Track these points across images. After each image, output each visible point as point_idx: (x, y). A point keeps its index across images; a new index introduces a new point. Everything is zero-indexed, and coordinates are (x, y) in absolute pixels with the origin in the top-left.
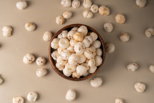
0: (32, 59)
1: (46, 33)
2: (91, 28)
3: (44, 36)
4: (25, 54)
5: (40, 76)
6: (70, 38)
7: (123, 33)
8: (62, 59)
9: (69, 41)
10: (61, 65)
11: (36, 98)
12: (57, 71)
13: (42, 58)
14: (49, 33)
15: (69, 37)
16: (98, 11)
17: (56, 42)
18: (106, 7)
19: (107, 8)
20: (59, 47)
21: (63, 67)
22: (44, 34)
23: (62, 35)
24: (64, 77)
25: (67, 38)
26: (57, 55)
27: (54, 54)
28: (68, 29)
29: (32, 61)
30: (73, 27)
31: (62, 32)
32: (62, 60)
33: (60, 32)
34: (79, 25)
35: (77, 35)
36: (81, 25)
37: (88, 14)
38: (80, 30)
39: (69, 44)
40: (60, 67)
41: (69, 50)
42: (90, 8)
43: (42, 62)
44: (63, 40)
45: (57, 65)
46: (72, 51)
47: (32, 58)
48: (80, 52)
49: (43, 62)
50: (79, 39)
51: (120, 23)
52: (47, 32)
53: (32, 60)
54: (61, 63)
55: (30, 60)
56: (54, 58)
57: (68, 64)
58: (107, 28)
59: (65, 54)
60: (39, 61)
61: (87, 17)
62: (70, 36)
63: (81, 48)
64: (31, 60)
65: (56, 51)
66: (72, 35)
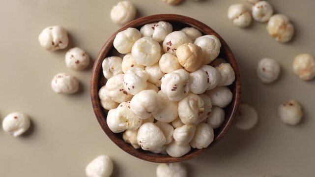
0: (60, 45)
1: (123, 5)
2: (231, 52)
3: (115, 8)
4: (51, 24)
5: (57, 90)
6: (168, 49)
7: (292, 102)
8: (120, 85)
9: (163, 52)
10: (110, 98)
11: (21, 131)
12: (96, 105)
13: (83, 55)
14: (131, 8)
15: (167, 44)
16: (267, 22)
17: (131, 38)
18: (291, 22)
19: (289, 26)
20: (130, 52)
21: (114, 104)
22: (119, 4)
23: (153, 28)
24: (103, 127)
25: (161, 43)
26: (115, 68)
27: (109, 63)
28: (177, 24)
29: (57, 48)
30: (190, 27)
31: (158, 22)
32: (121, 88)
33: (154, 20)
34: (207, 30)
35: (188, 50)
36: (211, 31)
37: (241, 14)
38: (203, 42)
39: (156, 61)
40: (108, 101)
41: (149, 76)
42: (254, 4)
43: (78, 62)
44: (149, 42)
45: (104, 93)
46: (155, 80)
47: (60, 42)
48: (171, 97)
49: (80, 64)
50: (187, 65)
51: (297, 76)
52: (126, 3)
53: (57, 46)
54: (112, 93)
55: (53, 44)
56: (105, 73)
57: (128, 104)
58: (264, 69)
59: (133, 78)
60: (72, 56)
61: (236, 21)
62: (170, 43)
63: (179, 88)
64: (56, 44)
65: (118, 59)
66: (177, 45)
